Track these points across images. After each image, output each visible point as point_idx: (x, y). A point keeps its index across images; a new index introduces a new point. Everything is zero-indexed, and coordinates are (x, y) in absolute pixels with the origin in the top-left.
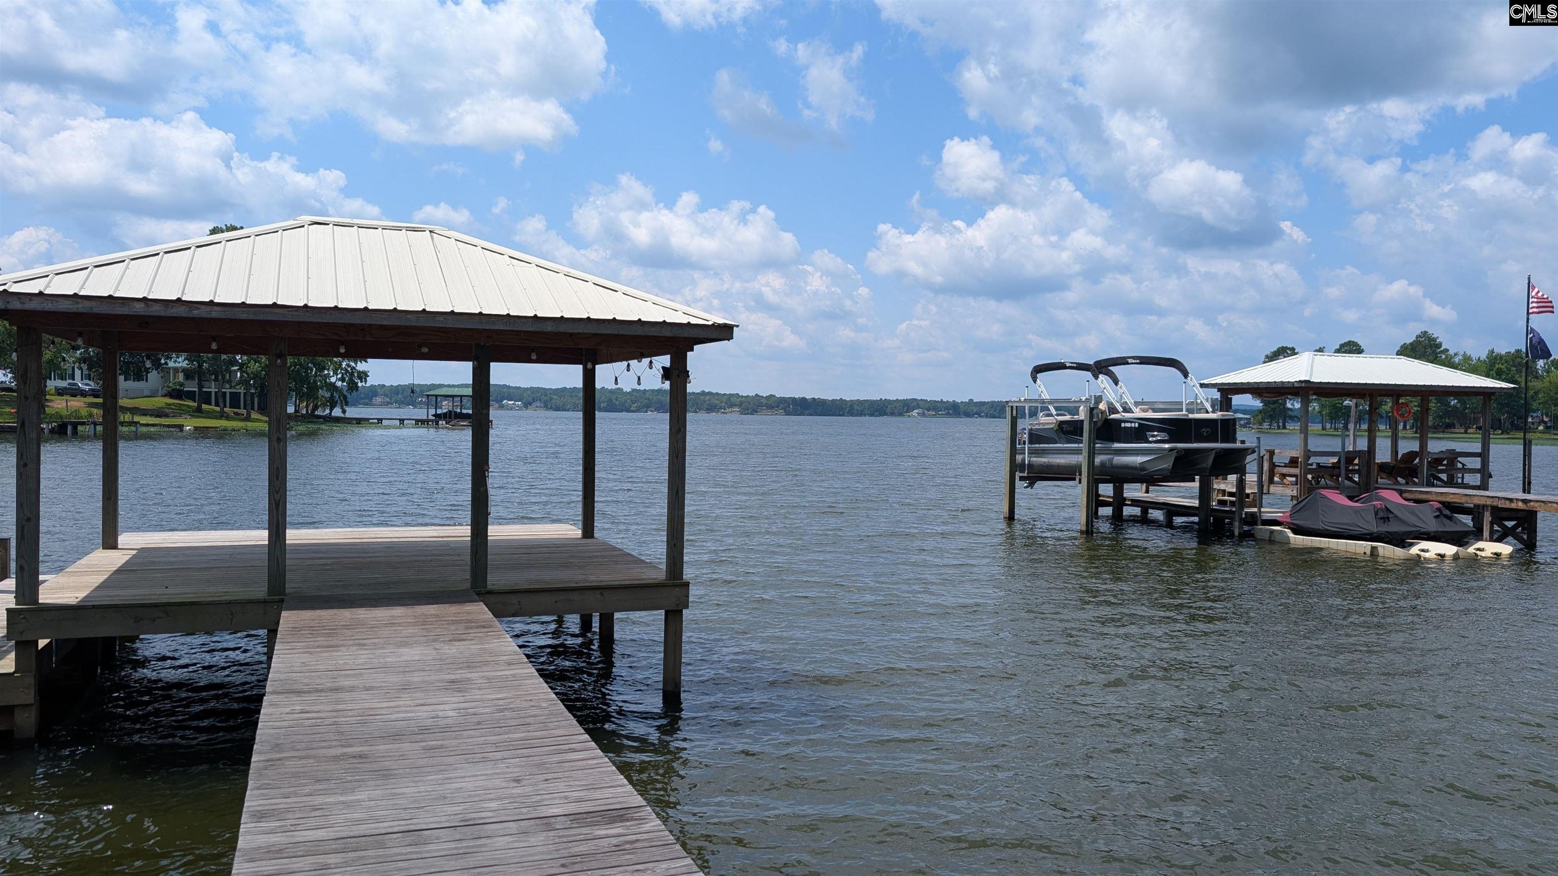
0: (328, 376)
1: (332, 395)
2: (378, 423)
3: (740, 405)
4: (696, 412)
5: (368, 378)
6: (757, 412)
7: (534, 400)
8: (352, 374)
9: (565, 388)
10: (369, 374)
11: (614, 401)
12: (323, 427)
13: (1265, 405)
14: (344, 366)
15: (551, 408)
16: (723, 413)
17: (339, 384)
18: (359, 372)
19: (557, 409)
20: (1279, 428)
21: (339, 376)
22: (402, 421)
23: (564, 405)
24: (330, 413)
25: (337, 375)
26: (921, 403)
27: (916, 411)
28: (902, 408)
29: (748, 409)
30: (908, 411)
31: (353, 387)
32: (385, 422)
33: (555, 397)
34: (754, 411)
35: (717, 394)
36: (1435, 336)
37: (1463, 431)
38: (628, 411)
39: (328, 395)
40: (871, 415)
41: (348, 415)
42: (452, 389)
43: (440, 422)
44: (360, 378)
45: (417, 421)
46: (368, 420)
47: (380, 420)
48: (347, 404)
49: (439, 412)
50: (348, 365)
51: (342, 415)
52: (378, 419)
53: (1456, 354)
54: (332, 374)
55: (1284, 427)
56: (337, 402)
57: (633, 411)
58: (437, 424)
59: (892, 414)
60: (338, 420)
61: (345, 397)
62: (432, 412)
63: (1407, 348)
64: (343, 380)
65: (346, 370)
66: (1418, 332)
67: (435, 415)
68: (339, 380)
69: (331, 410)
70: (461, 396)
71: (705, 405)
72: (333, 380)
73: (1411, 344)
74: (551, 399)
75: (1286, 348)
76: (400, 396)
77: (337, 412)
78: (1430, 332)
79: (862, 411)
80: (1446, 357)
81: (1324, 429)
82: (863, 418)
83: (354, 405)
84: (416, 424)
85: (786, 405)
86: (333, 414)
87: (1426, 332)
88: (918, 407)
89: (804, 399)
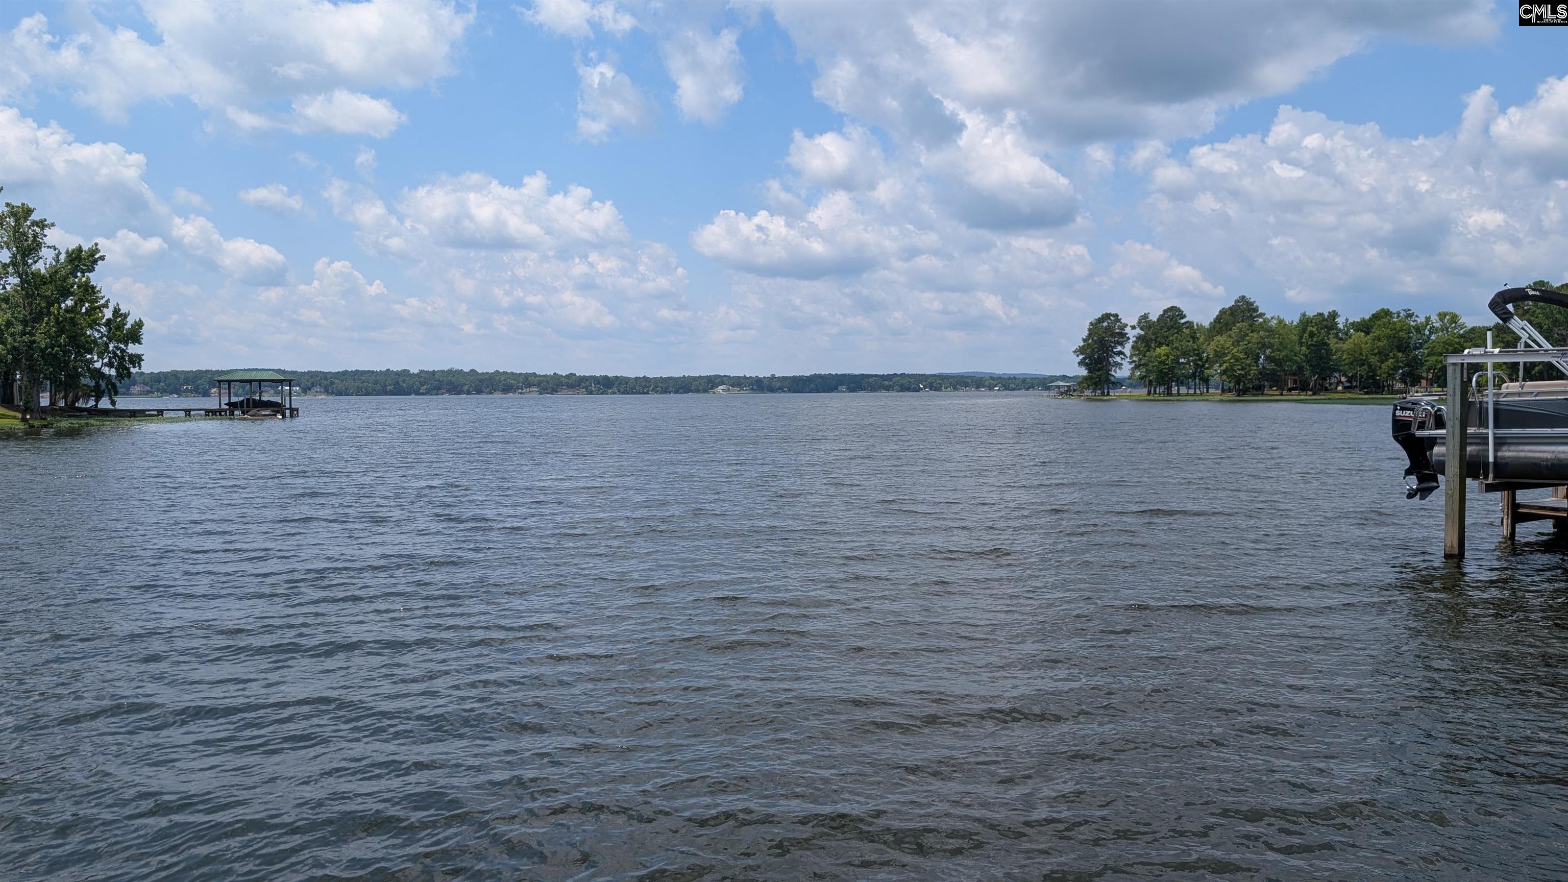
0: (91, 361)
1: (97, 384)
2: (158, 415)
3: (539, 385)
4: (491, 393)
5: (142, 363)
6: (557, 391)
7: (313, 385)
8: (122, 357)
9: (346, 371)
10: (143, 357)
11: (401, 383)
12: (92, 421)
13: (1090, 371)
14: (111, 349)
15: (332, 393)
16: (521, 393)
17: (106, 370)
18: (131, 356)
19: (340, 394)
20: (1103, 394)
21: (106, 360)
22: (188, 412)
23: (347, 389)
24: (96, 405)
25: (103, 359)
26: (725, 379)
27: (722, 387)
28: (708, 384)
29: (547, 389)
30: (712, 388)
31: (124, 372)
32: (167, 415)
33: (337, 381)
34: (554, 391)
35: (512, 373)
36: (1252, 300)
37: (1278, 392)
38: (418, 393)
39: (93, 384)
40: (676, 392)
41: (118, 407)
42: (249, 373)
43: (236, 412)
44: (133, 363)
45: (208, 412)
46: (143, 411)
47: (160, 412)
48: (116, 393)
49: (234, 399)
50: (118, 348)
51: (111, 407)
52: (159, 411)
53: (1272, 318)
54: (96, 358)
55: (1108, 394)
56: (104, 392)
57: (422, 394)
58: (232, 414)
59: (697, 391)
60: (106, 413)
61: (114, 386)
62: (225, 400)
63: (1225, 313)
64: (110, 365)
65: (114, 353)
66: (1237, 297)
67: (229, 404)
68: (106, 365)
69: (97, 401)
70: (260, 381)
71: (501, 386)
72: (98, 365)
73: (1230, 308)
74: (332, 383)
75: (1110, 314)
76: (162, 384)
77: (105, 403)
78: (1248, 297)
79: (666, 388)
80: (1265, 321)
81: (1149, 393)
82: (668, 395)
83: (127, 393)
84: (206, 415)
85: (588, 383)
86: (99, 406)
87: (1244, 297)
88: (723, 383)
89: (606, 377)
